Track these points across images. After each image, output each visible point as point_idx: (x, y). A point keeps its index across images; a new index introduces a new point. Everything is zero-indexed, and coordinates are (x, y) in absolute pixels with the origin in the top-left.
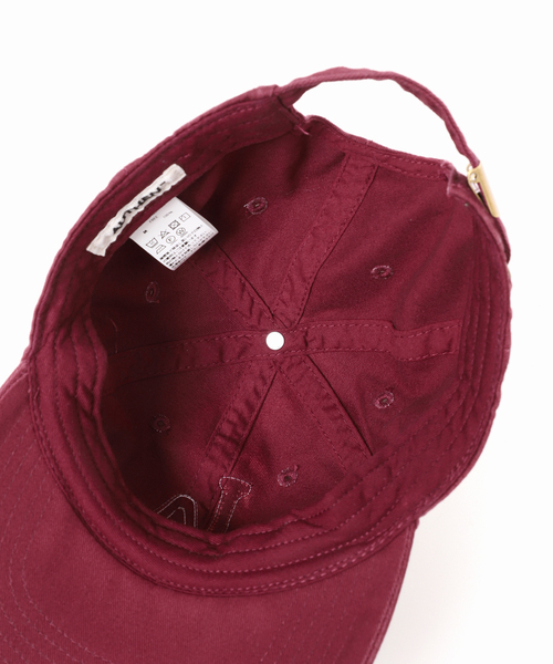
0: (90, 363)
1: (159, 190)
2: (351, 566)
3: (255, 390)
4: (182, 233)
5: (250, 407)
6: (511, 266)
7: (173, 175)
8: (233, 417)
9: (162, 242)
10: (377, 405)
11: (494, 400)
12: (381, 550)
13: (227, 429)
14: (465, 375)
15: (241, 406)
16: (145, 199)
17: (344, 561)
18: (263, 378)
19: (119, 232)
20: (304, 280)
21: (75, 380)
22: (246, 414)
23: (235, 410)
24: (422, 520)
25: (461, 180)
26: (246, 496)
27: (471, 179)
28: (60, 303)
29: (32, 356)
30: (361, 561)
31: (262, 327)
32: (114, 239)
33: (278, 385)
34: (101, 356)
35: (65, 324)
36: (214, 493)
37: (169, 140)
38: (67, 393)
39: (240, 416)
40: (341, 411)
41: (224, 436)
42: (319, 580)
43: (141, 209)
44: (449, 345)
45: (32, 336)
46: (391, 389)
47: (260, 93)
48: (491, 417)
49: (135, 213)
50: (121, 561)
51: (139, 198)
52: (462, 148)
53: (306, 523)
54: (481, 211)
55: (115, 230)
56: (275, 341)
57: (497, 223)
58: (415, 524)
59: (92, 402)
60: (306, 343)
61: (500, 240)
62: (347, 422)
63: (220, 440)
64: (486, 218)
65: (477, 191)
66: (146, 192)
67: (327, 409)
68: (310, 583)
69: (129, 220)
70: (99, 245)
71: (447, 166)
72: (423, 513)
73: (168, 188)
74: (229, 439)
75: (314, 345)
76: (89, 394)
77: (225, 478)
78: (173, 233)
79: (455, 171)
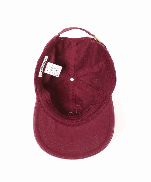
0: (47, 95)
1: (45, 61)
2: (104, 108)
3: (73, 90)
4: (55, 69)
5: (73, 93)
6: (107, 49)
7: (46, 58)
8: (71, 96)
9: (52, 72)
10: (95, 82)
11: (115, 71)
12: (108, 103)
13: (71, 98)
14: (108, 69)
15: (72, 94)
16: (44, 64)
17: (103, 107)
18: (73, 87)
19: (42, 71)
20: (73, 67)
21: (46, 99)
22: (73, 94)
23: (71, 95)
24: (112, 95)
25: (93, 39)
26: (80, 108)
27: (94, 38)
28: (38, 87)
29: (38, 98)
30: (105, 106)
31: (69, 78)
32: (42, 73)
33: (76, 87)
34: (48, 93)
35: (40, 90)
36: (74, 109)
37: (43, 52)
38: (46, 102)
39: (72, 95)
40: (89, 86)
41: (71, 100)
42: (100, 112)
43: (44, 66)
44: (103, 66)
45: (36, 94)
46: (96, 78)
47: (54, 38)
48: (115, 74)
49: (43, 67)
50: (67, 125)
51: (43, 64)
52: (91, 34)
53: (94, 105)
54: (99, 43)
55: (41, 71)
56: (72, 80)
57: (102, 43)
58: (111, 96)
59: (50, 102)
60: (77, 77)
61: (104, 46)
62: (91, 87)
63: (71, 101)
64: (100, 44)
65: (96, 40)
66: (43, 63)
67: (87, 87)
68: (99, 114)
69: (43, 69)
70: (40, 75)
71: (89, 38)
72: (112, 94)
73: (46, 60)
74: (72, 100)
75: (79, 77)
76: (49, 100)
77: (75, 107)
78: (53, 69)
79: (91, 38)
